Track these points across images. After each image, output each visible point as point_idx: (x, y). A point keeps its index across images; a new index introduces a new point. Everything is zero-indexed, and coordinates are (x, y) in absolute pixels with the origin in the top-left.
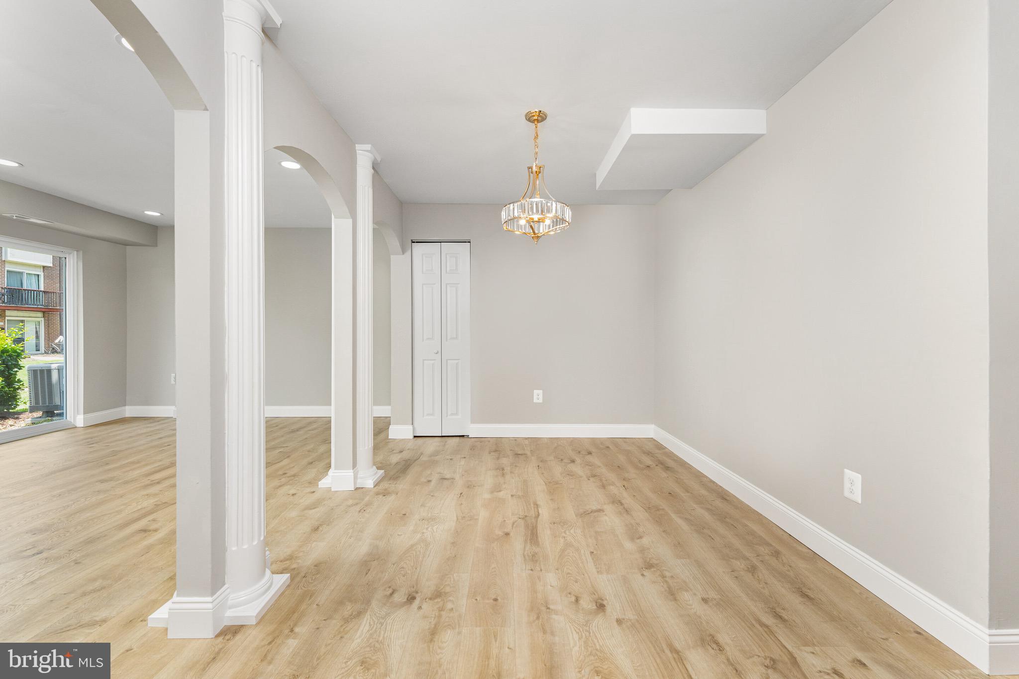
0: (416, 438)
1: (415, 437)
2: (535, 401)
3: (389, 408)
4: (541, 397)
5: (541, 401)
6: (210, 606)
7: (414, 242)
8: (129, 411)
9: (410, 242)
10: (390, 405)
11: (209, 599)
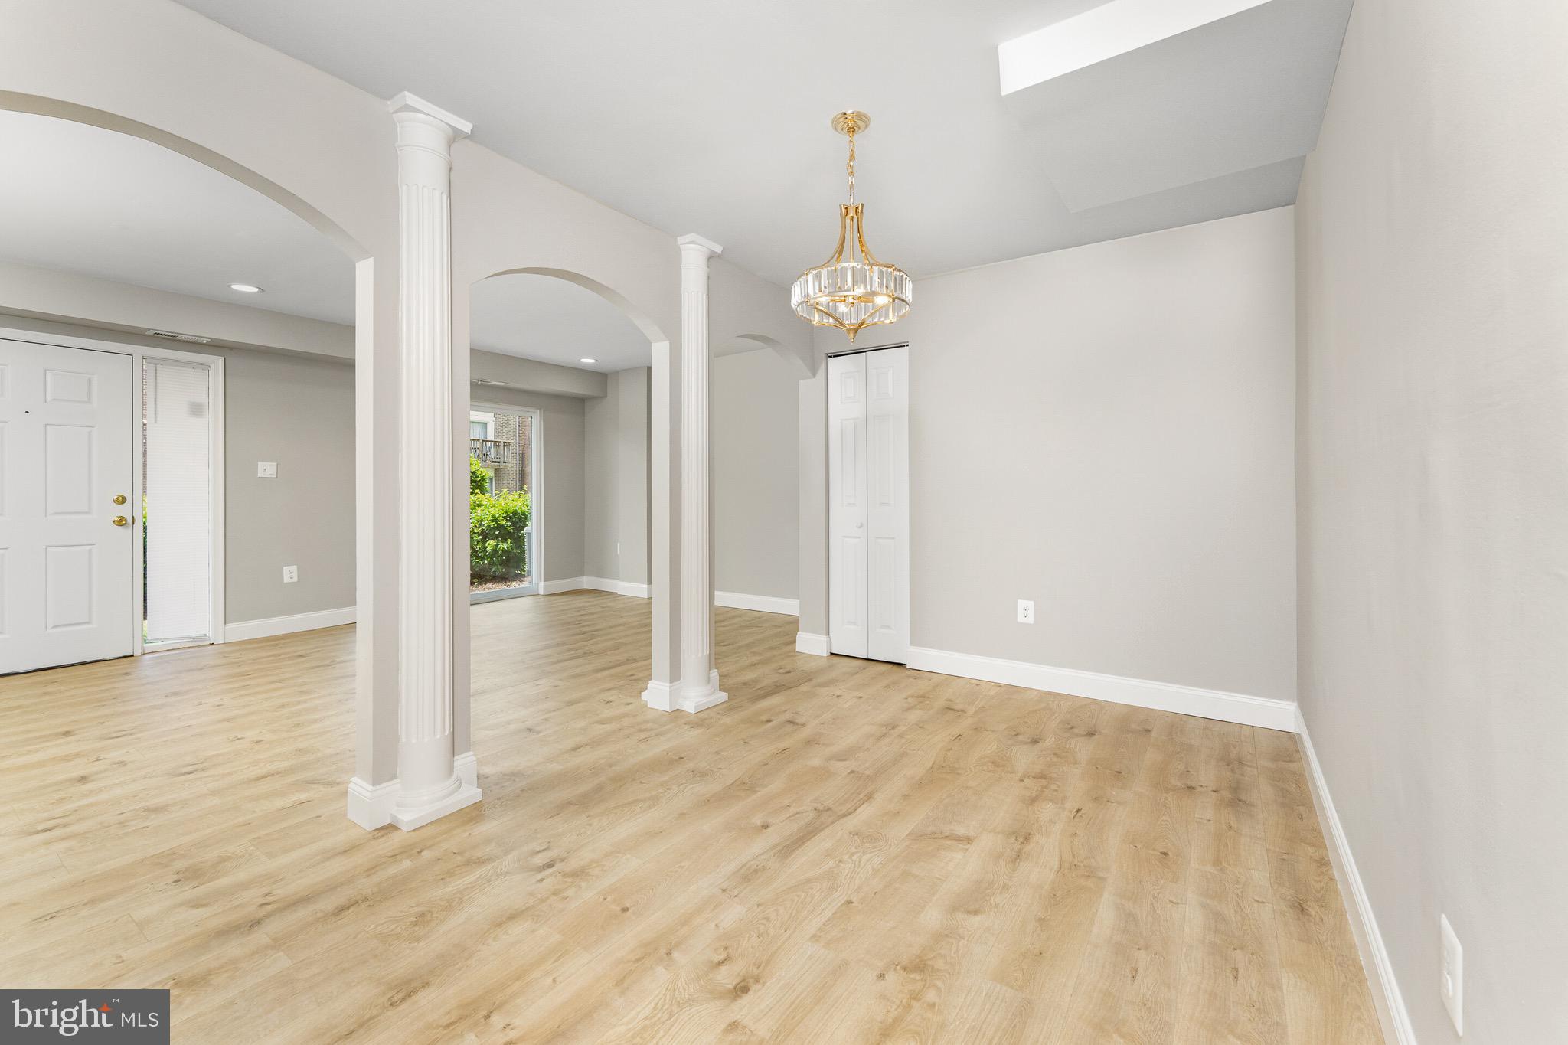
0: (833, 657)
1: (832, 654)
2: (1020, 619)
3: (797, 602)
4: (1031, 613)
5: (1031, 620)
6: (368, 794)
7: (831, 357)
8: (586, 582)
9: (824, 356)
10: (798, 599)
11: (370, 787)
